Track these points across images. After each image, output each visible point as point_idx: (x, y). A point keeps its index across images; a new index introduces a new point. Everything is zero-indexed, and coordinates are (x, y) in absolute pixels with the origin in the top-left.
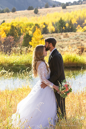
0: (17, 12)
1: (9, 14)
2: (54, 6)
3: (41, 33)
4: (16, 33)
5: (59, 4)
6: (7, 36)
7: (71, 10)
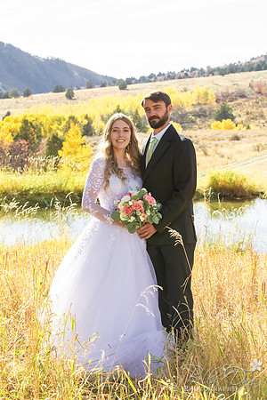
0: (34, 96)
1: (18, 99)
2: (103, 85)
3: (80, 134)
4: (31, 133)
5: (114, 82)
6: (15, 139)
7: (136, 91)
